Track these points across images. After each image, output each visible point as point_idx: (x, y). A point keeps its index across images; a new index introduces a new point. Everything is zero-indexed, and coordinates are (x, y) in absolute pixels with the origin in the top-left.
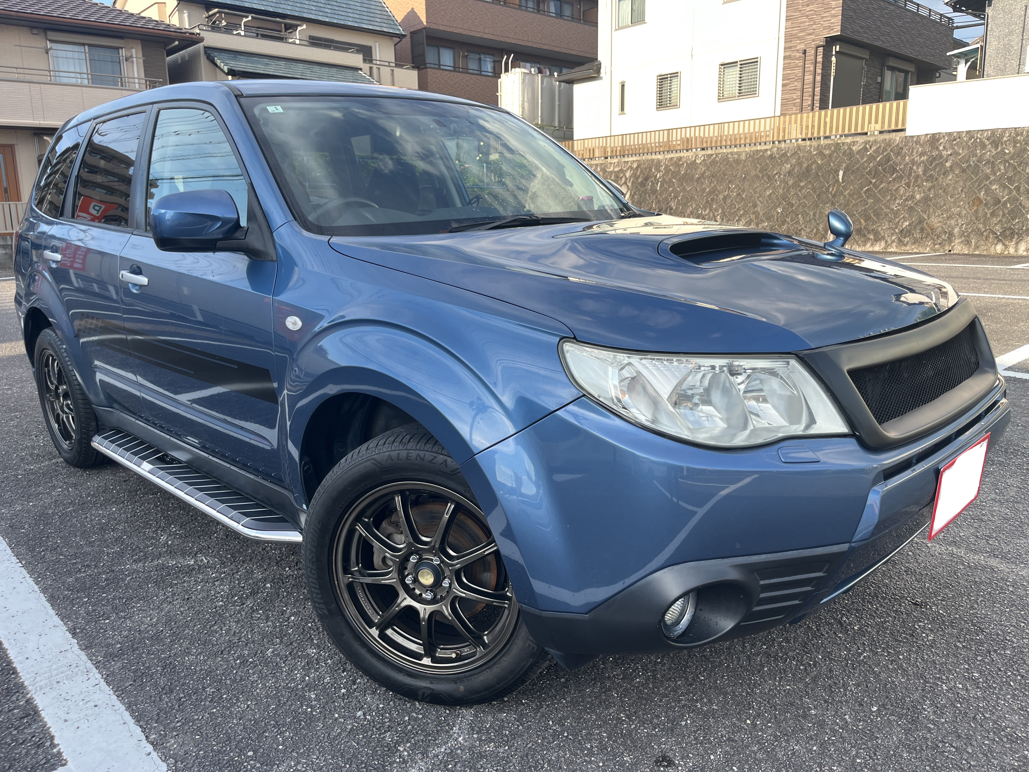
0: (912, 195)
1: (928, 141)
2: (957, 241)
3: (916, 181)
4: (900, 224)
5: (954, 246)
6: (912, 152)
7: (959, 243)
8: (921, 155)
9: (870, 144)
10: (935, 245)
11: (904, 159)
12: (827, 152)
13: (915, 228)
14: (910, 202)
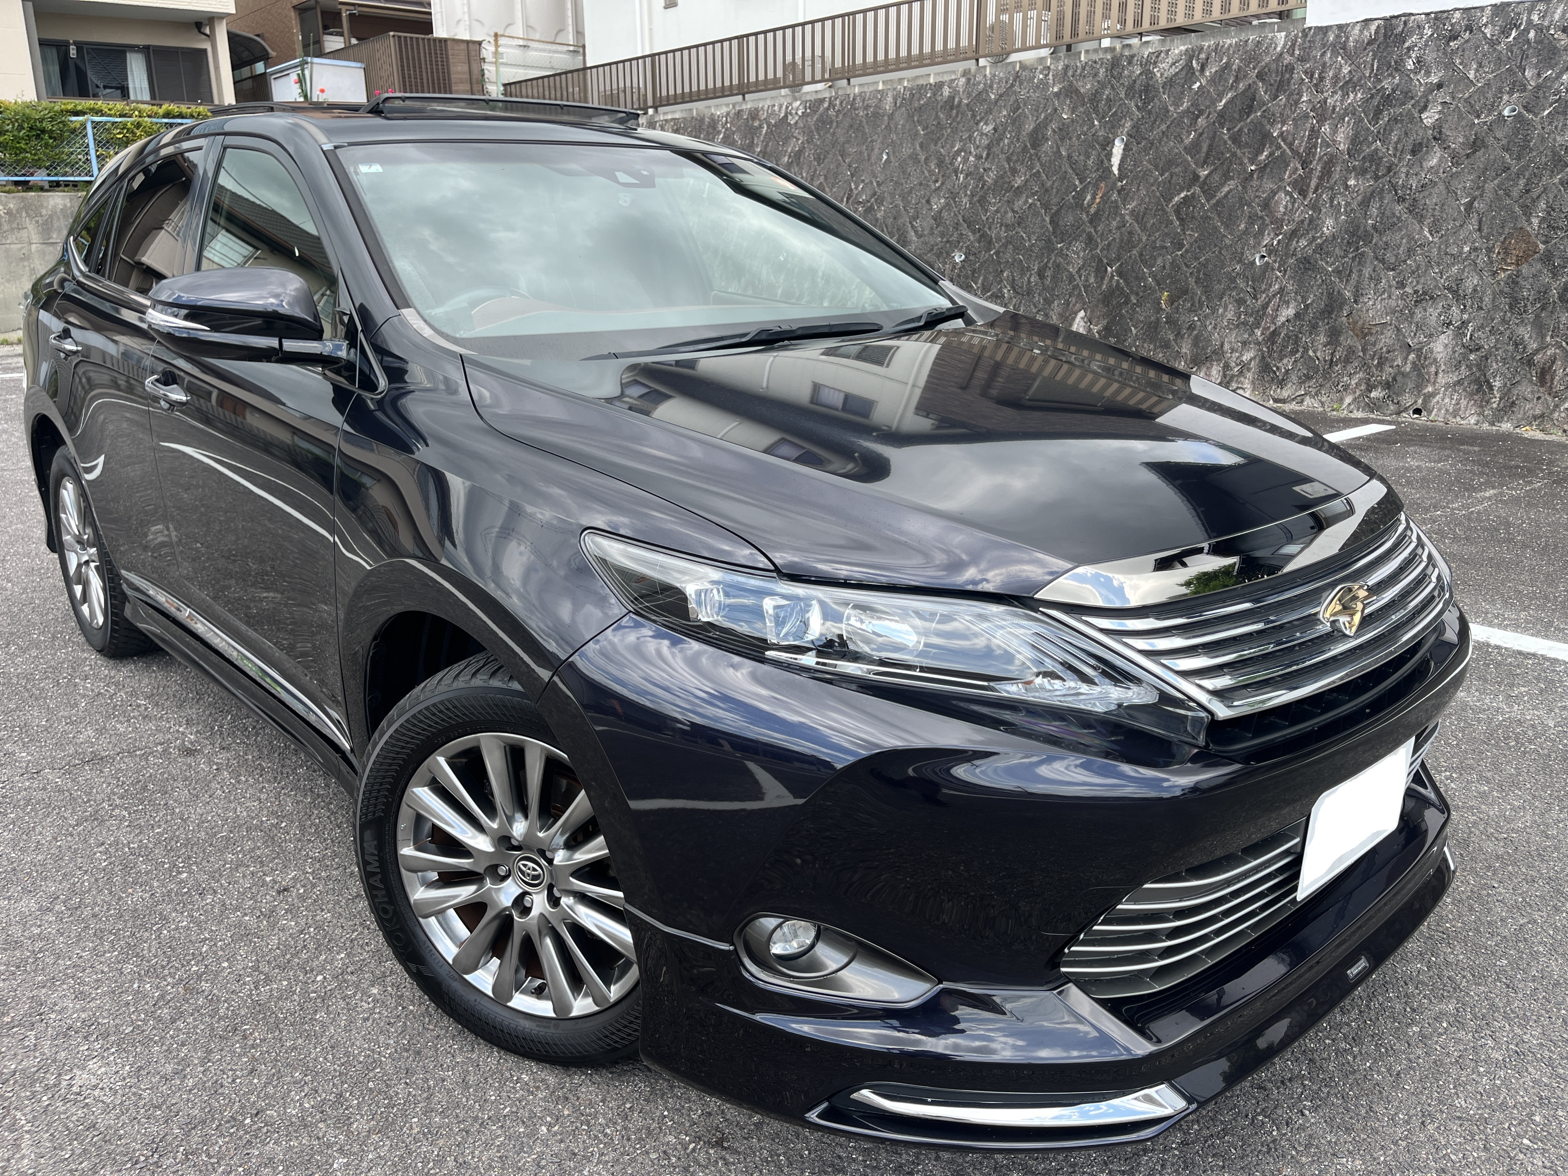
0: (1311, 220)
1: (1371, 42)
2: (1442, 380)
3: (1327, 172)
4: (1269, 311)
5: (1433, 395)
6: (1321, 79)
7: (1447, 386)
8: (1350, 85)
9: (1203, 56)
10: (1370, 388)
11: (1297, 102)
12: (1086, 87)
13: (1314, 327)
14: (1303, 243)
